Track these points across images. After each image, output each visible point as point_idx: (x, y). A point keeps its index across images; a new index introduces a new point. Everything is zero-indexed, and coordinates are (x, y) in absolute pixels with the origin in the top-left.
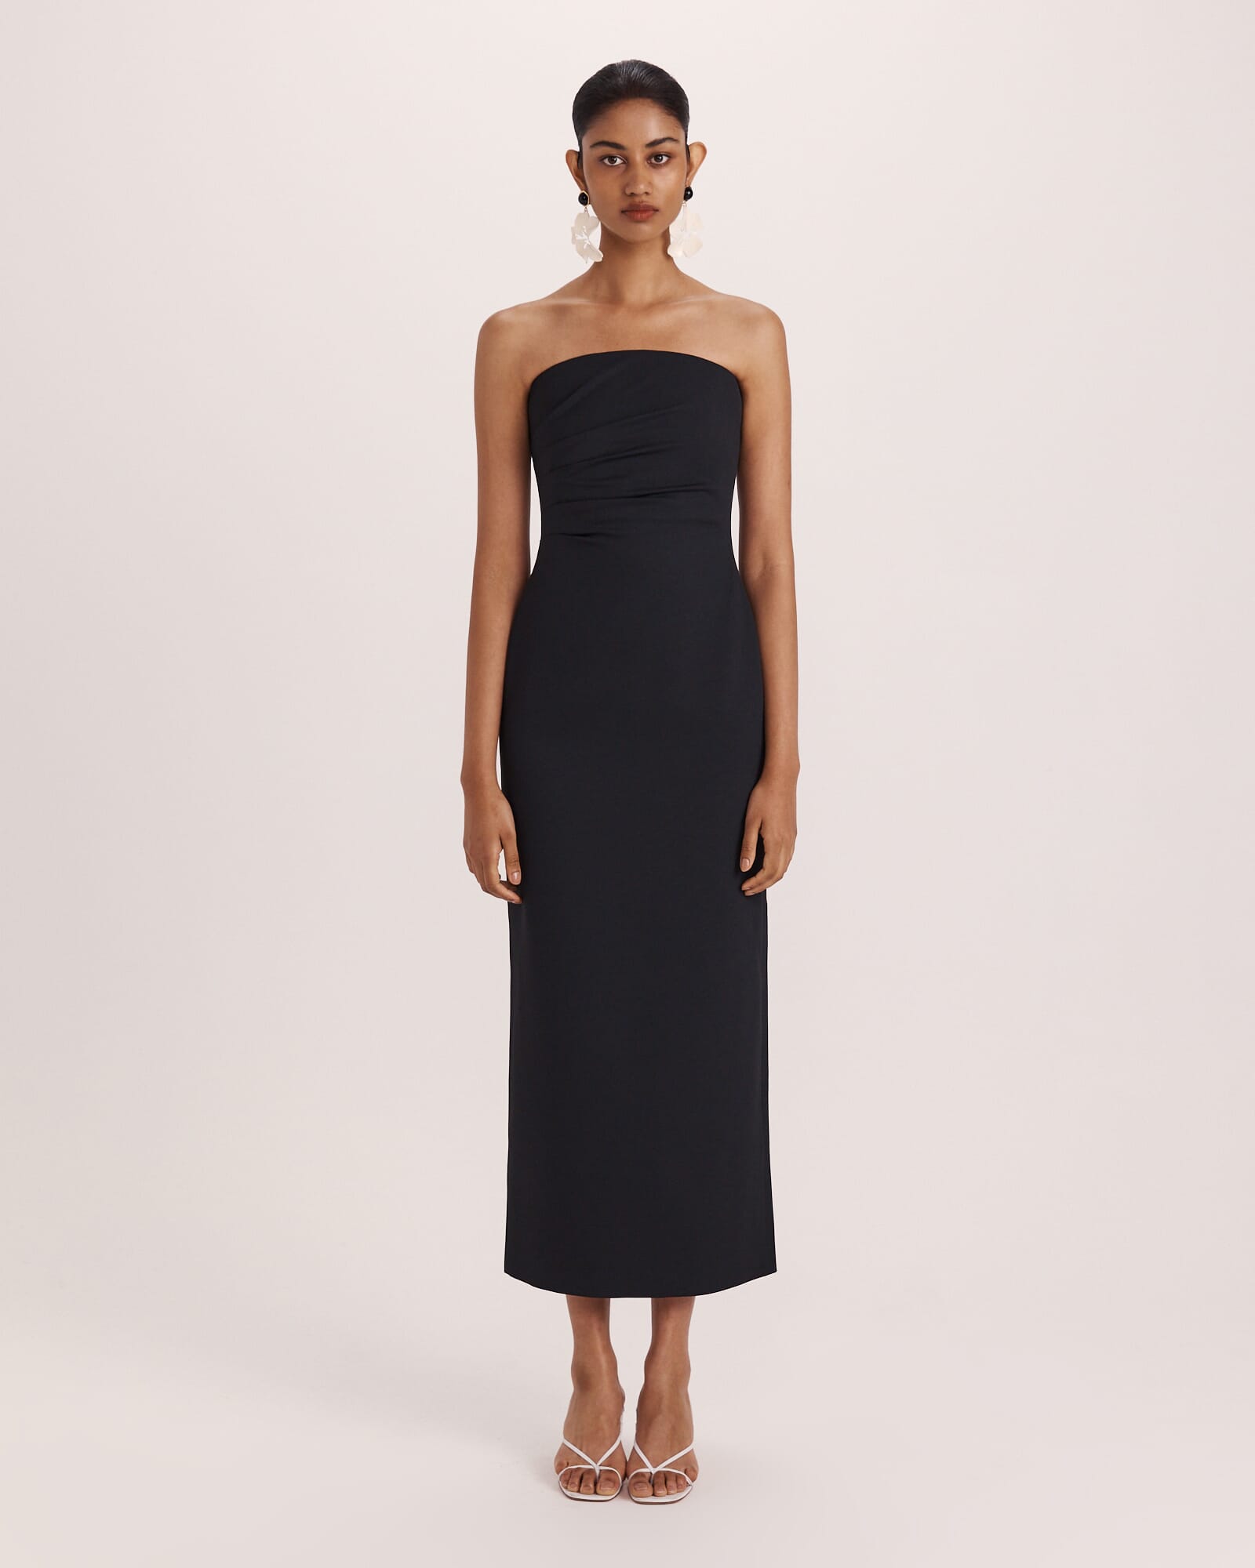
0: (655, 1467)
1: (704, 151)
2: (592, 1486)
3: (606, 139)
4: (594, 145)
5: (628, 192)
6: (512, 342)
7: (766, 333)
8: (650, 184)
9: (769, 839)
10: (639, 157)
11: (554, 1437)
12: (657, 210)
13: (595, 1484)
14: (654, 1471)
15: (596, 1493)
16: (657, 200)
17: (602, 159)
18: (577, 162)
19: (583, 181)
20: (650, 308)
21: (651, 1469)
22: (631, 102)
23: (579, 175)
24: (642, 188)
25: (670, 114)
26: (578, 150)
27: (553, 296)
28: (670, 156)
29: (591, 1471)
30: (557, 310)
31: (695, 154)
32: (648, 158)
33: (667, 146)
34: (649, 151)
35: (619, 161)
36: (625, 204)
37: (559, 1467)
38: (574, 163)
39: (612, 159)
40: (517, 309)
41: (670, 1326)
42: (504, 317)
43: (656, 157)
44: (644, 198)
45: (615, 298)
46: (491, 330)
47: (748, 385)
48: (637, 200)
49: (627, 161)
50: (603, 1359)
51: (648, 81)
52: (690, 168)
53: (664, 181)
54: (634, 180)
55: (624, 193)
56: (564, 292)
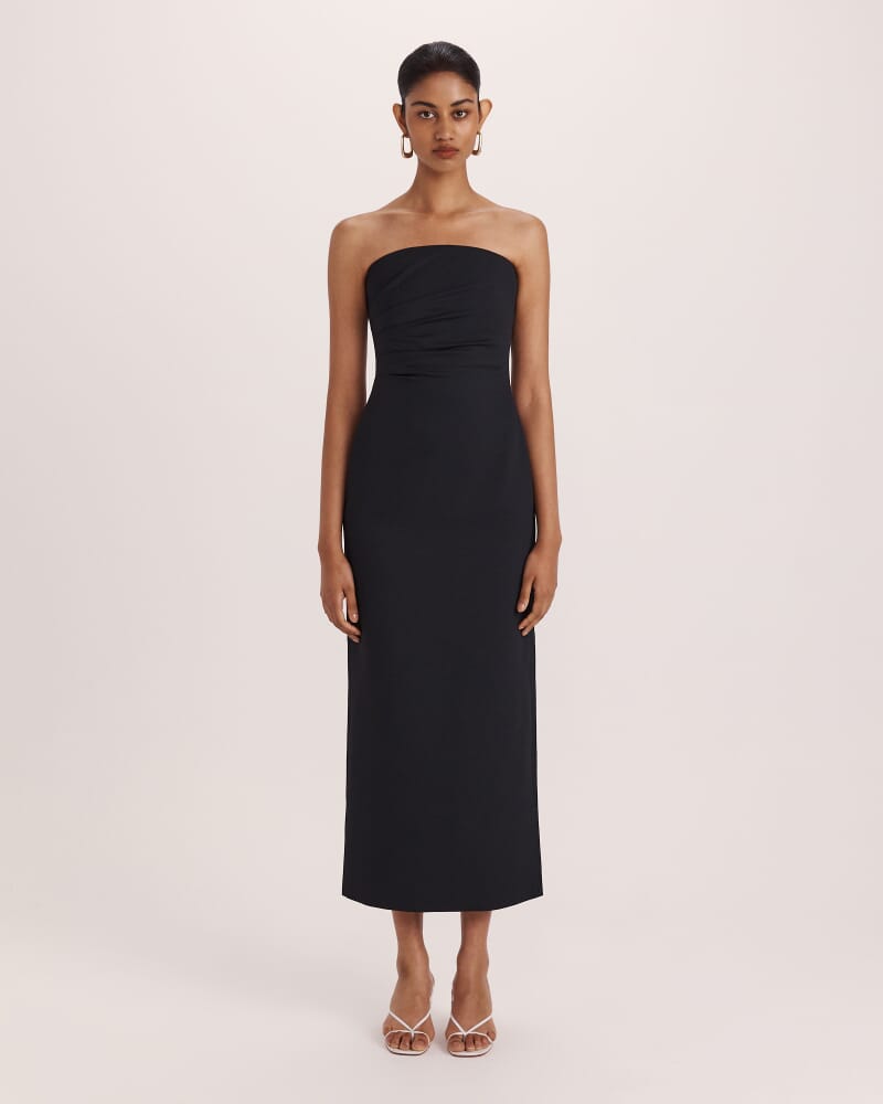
0: (466, 1031)
1: (491, 105)
2: (408, 1044)
3: (422, 100)
4: (414, 104)
5: (438, 137)
6: (355, 239)
7: (533, 233)
8: (454, 132)
9: (538, 591)
10: (446, 113)
11: (383, 1009)
12: (458, 150)
13: (411, 1043)
14: (465, 1034)
15: (411, 1049)
16: (458, 144)
17: (420, 113)
18: (400, 112)
19: (405, 126)
20: (452, 215)
21: (463, 1033)
22: (441, 74)
23: (402, 121)
24: (448, 135)
25: (468, 82)
26: (401, 103)
27: (384, 208)
28: (467, 112)
29: (408, 1034)
30: (387, 217)
31: (484, 107)
32: (452, 114)
33: (466, 105)
34: (452, 109)
35: (431, 116)
36: (436, 146)
37: (386, 1030)
38: (399, 113)
39: (426, 114)
40: (359, 217)
41: (475, 932)
42: (350, 223)
43: (458, 112)
44: (450, 142)
45: (427, 209)
46: (340, 231)
47: (522, 271)
48: (444, 143)
49: (437, 116)
50: (418, 956)
51: (453, 59)
52: (481, 118)
53: (463, 128)
54: (442, 130)
55: (435, 138)
56: (391, 205)
